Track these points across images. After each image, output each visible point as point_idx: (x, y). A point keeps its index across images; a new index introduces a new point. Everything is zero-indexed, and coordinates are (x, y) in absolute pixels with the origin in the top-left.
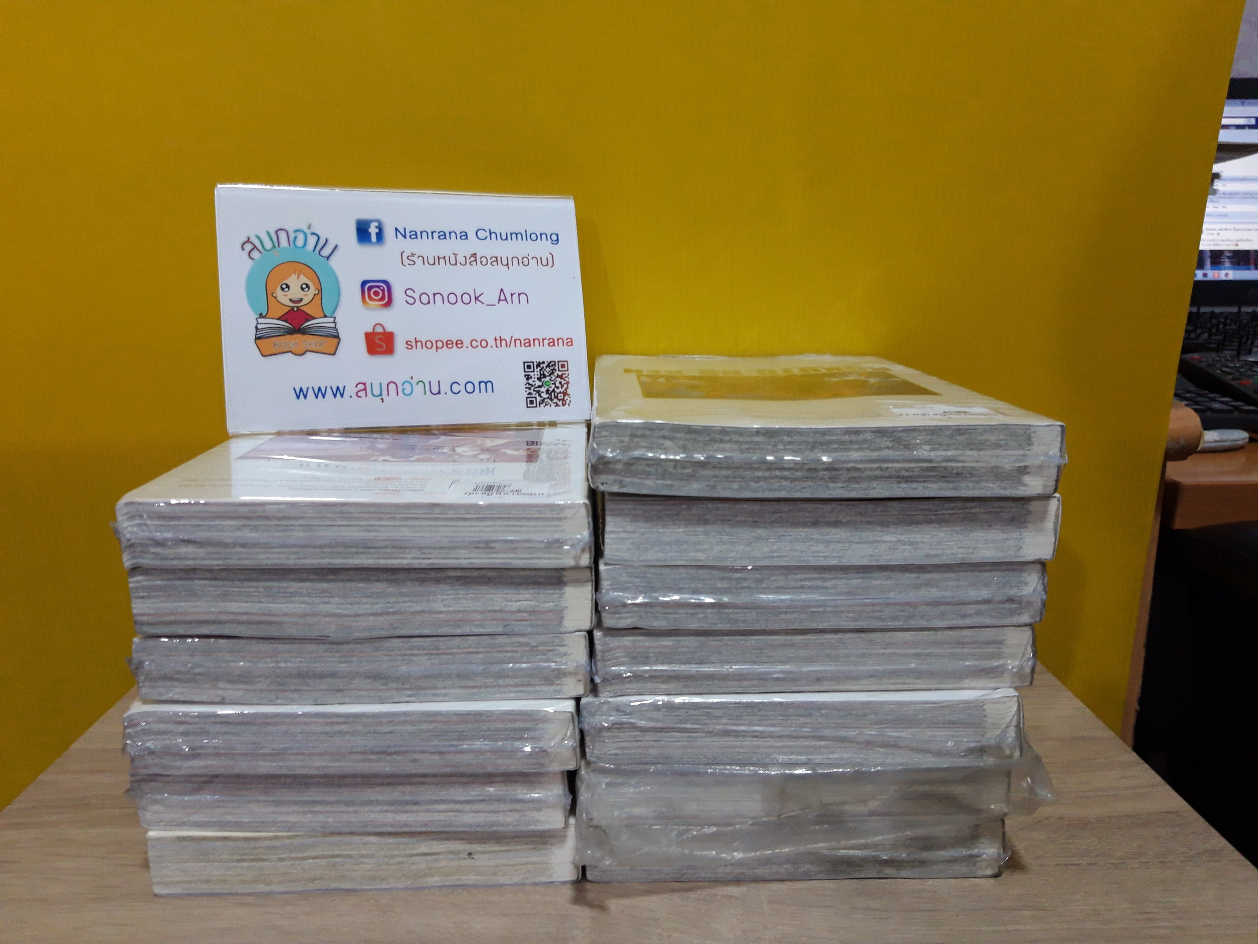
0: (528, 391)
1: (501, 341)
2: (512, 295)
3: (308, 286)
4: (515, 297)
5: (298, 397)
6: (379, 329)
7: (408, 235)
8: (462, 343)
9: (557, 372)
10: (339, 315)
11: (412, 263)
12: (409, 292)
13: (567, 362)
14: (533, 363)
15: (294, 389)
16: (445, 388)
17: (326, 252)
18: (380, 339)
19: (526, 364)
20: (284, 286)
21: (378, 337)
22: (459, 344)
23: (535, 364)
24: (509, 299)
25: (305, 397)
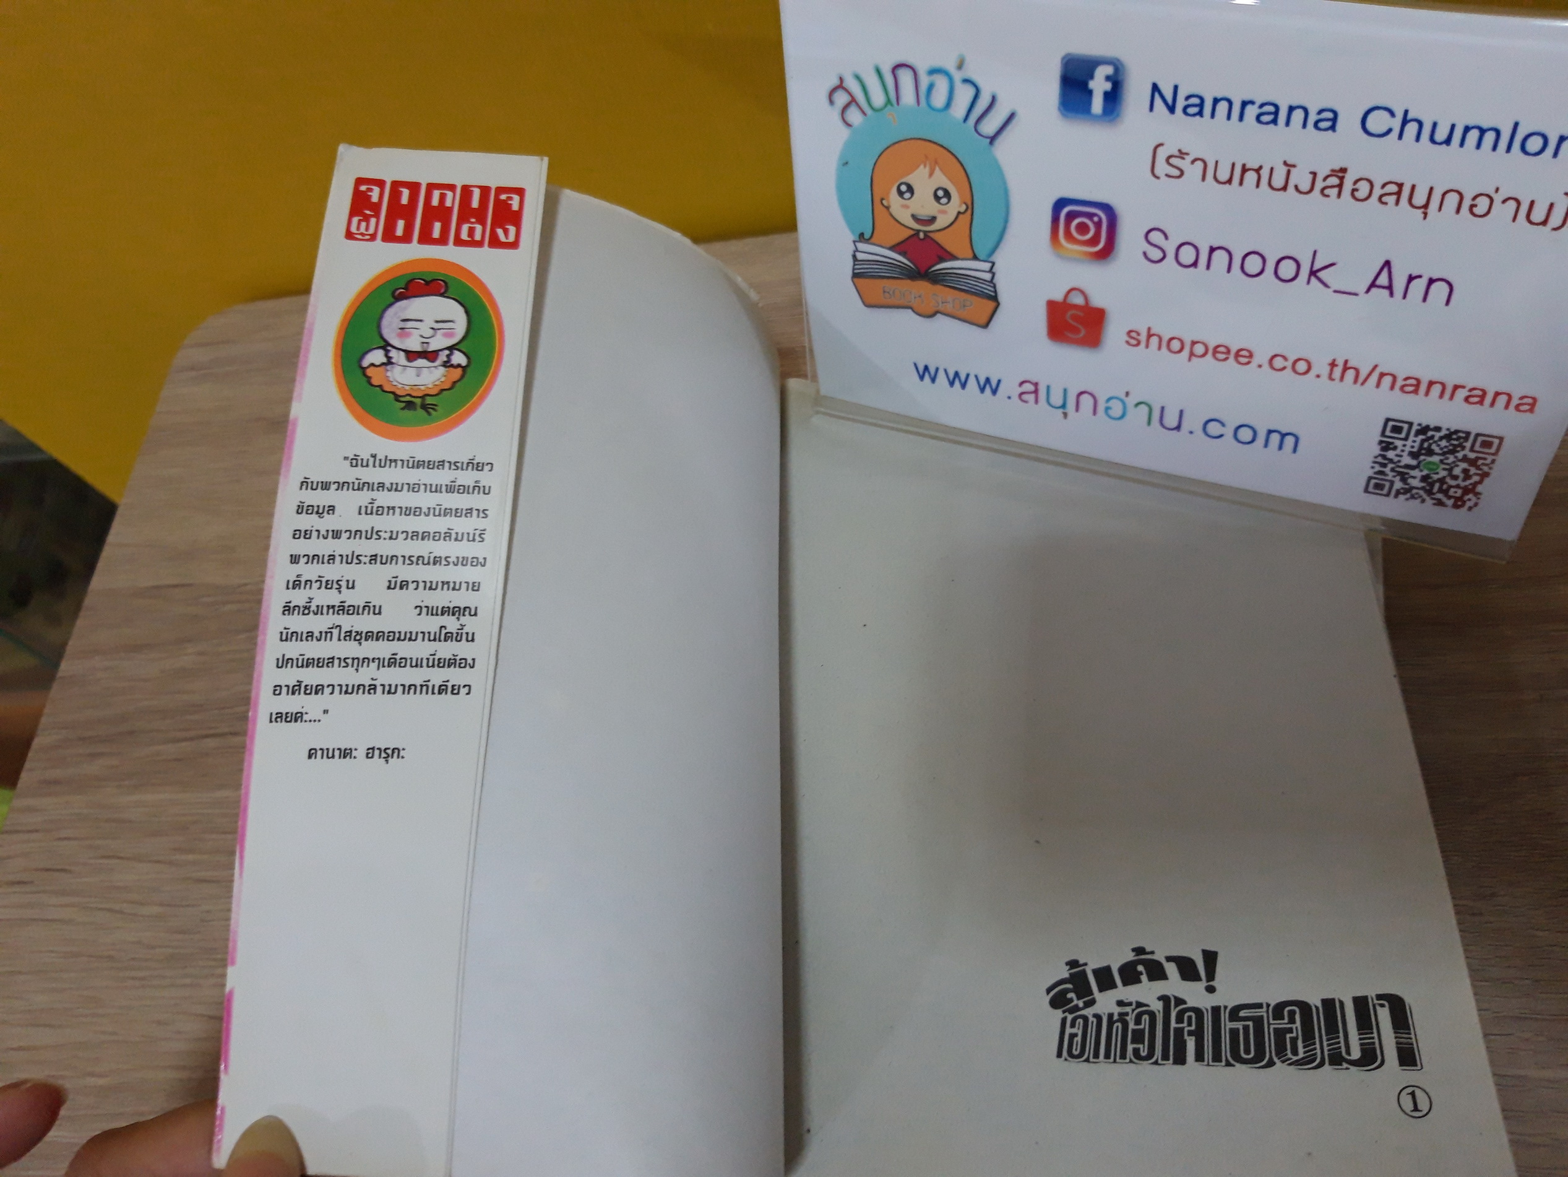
0: (1378, 468)
1: (1346, 368)
2: (1411, 279)
3: (947, 194)
4: (1419, 286)
5: (922, 378)
6: (1078, 300)
7: (1181, 103)
8: (1251, 356)
9: (1467, 452)
10: (1000, 258)
11: (1177, 173)
12: (1156, 237)
13: (1501, 439)
14: (1411, 424)
15: (915, 364)
16: (1192, 422)
17: (990, 126)
18: (1074, 317)
19: (1391, 424)
20: (904, 188)
21: (1073, 312)
22: (1244, 356)
23: (1415, 428)
24: (1399, 286)
25: (933, 380)
